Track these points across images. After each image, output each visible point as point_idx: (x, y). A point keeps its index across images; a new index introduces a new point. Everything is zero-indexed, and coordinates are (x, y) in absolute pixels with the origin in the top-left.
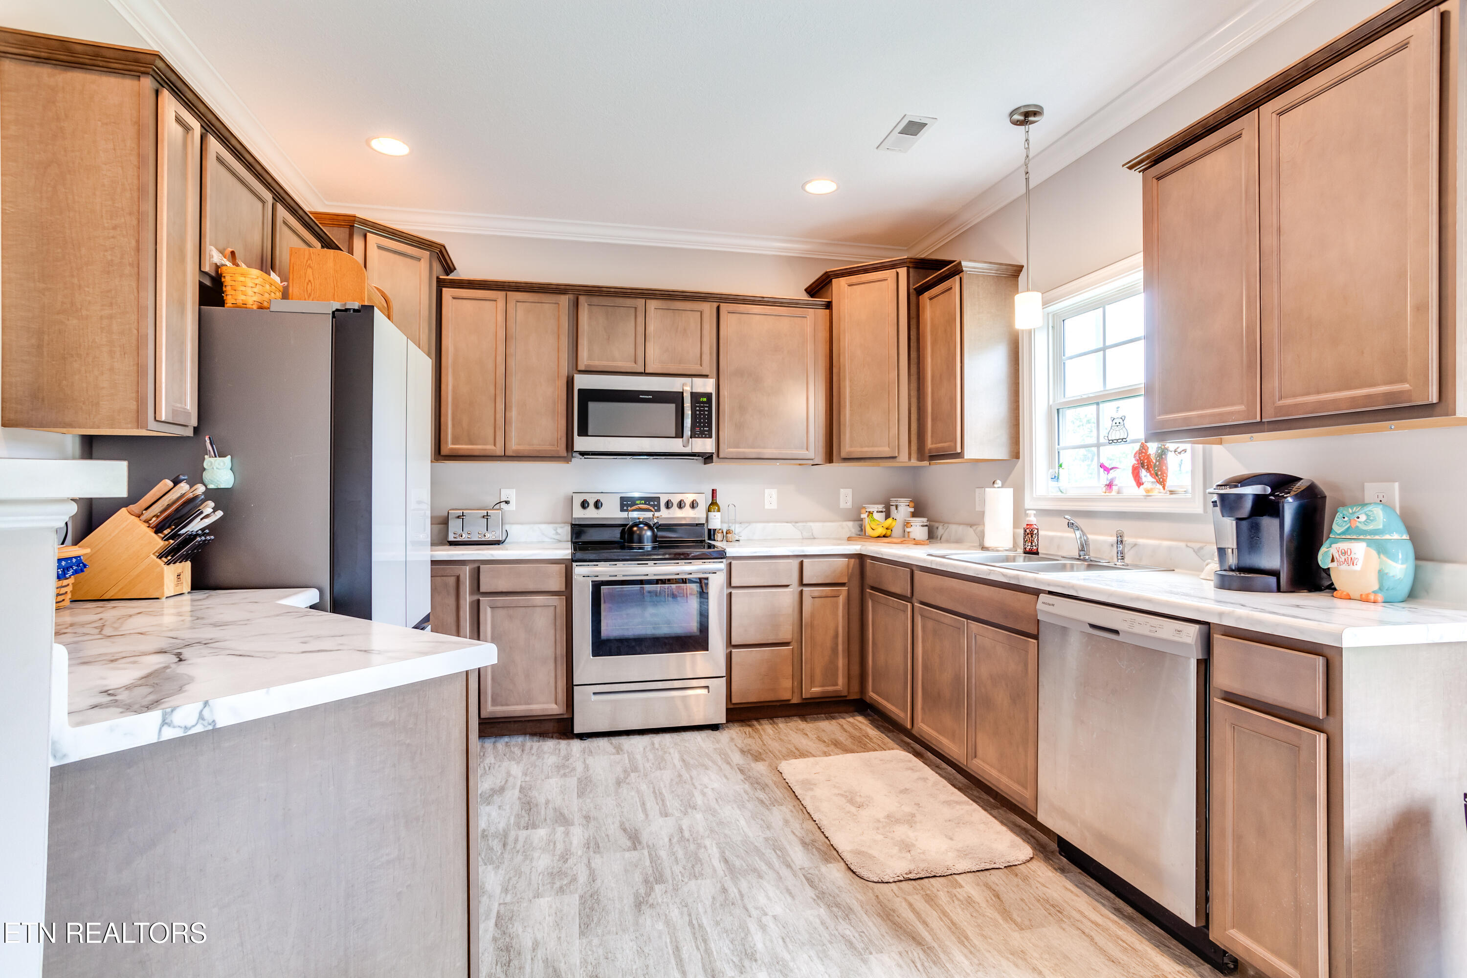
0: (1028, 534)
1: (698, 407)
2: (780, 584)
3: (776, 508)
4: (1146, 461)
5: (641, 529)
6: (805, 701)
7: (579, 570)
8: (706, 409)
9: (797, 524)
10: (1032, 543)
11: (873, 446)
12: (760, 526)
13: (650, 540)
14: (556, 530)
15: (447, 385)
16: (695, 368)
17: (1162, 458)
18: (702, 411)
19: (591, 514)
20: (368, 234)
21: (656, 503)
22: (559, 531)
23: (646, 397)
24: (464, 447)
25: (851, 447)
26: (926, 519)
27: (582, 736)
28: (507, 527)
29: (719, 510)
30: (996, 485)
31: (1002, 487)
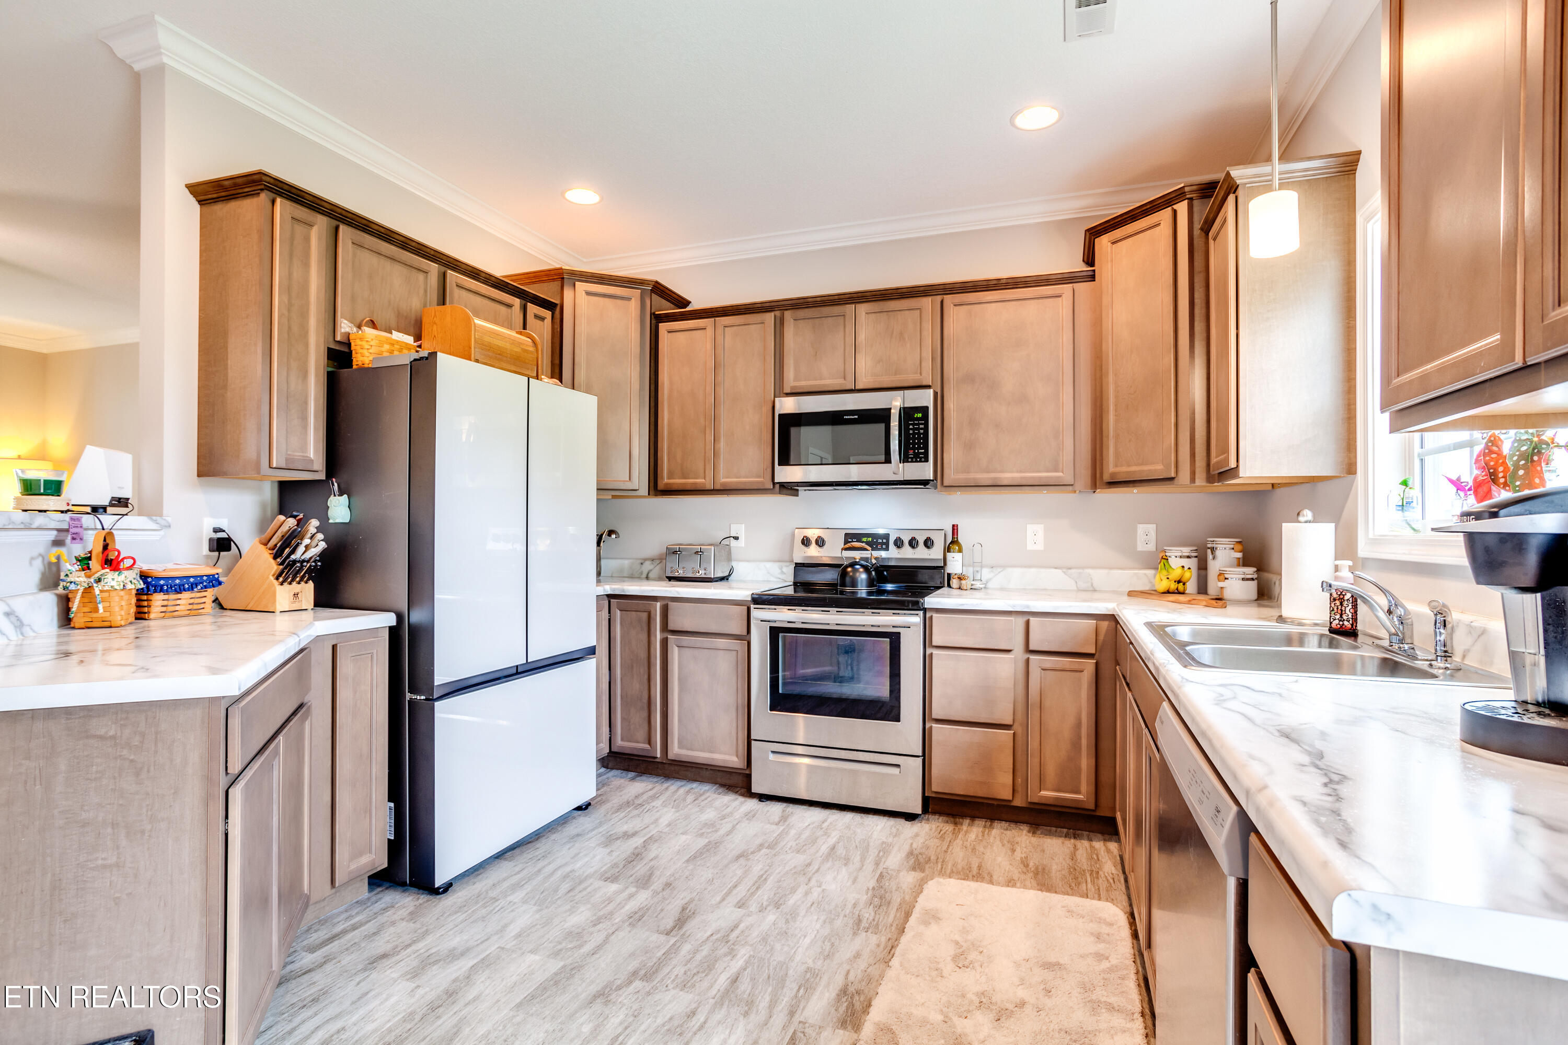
0: (1335, 600)
1: (911, 424)
2: (996, 648)
3: (1042, 549)
4: (1501, 469)
5: (856, 571)
6: (1032, 806)
7: (758, 614)
8: (922, 426)
9: (1070, 571)
10: (1341, 616)
11: (1142, 464)
12: (1017, 571)
13: (864, 583)
14: (781, 569)
15: (663, 420)
16: (911, 379)
17: (1532, 461)
18: (917, 429)
19: (813, 552)
20: (576, 283)
21: (884, 541)
22: (785, 570)
23: (851, 417)
24: (678, 482)
25: (1116, 466)
26: (1255, 569)
27: (763, 797)
28: (734, 564)
29: (960, 551)
30: (1301, 519)
31: (1315, 521)
